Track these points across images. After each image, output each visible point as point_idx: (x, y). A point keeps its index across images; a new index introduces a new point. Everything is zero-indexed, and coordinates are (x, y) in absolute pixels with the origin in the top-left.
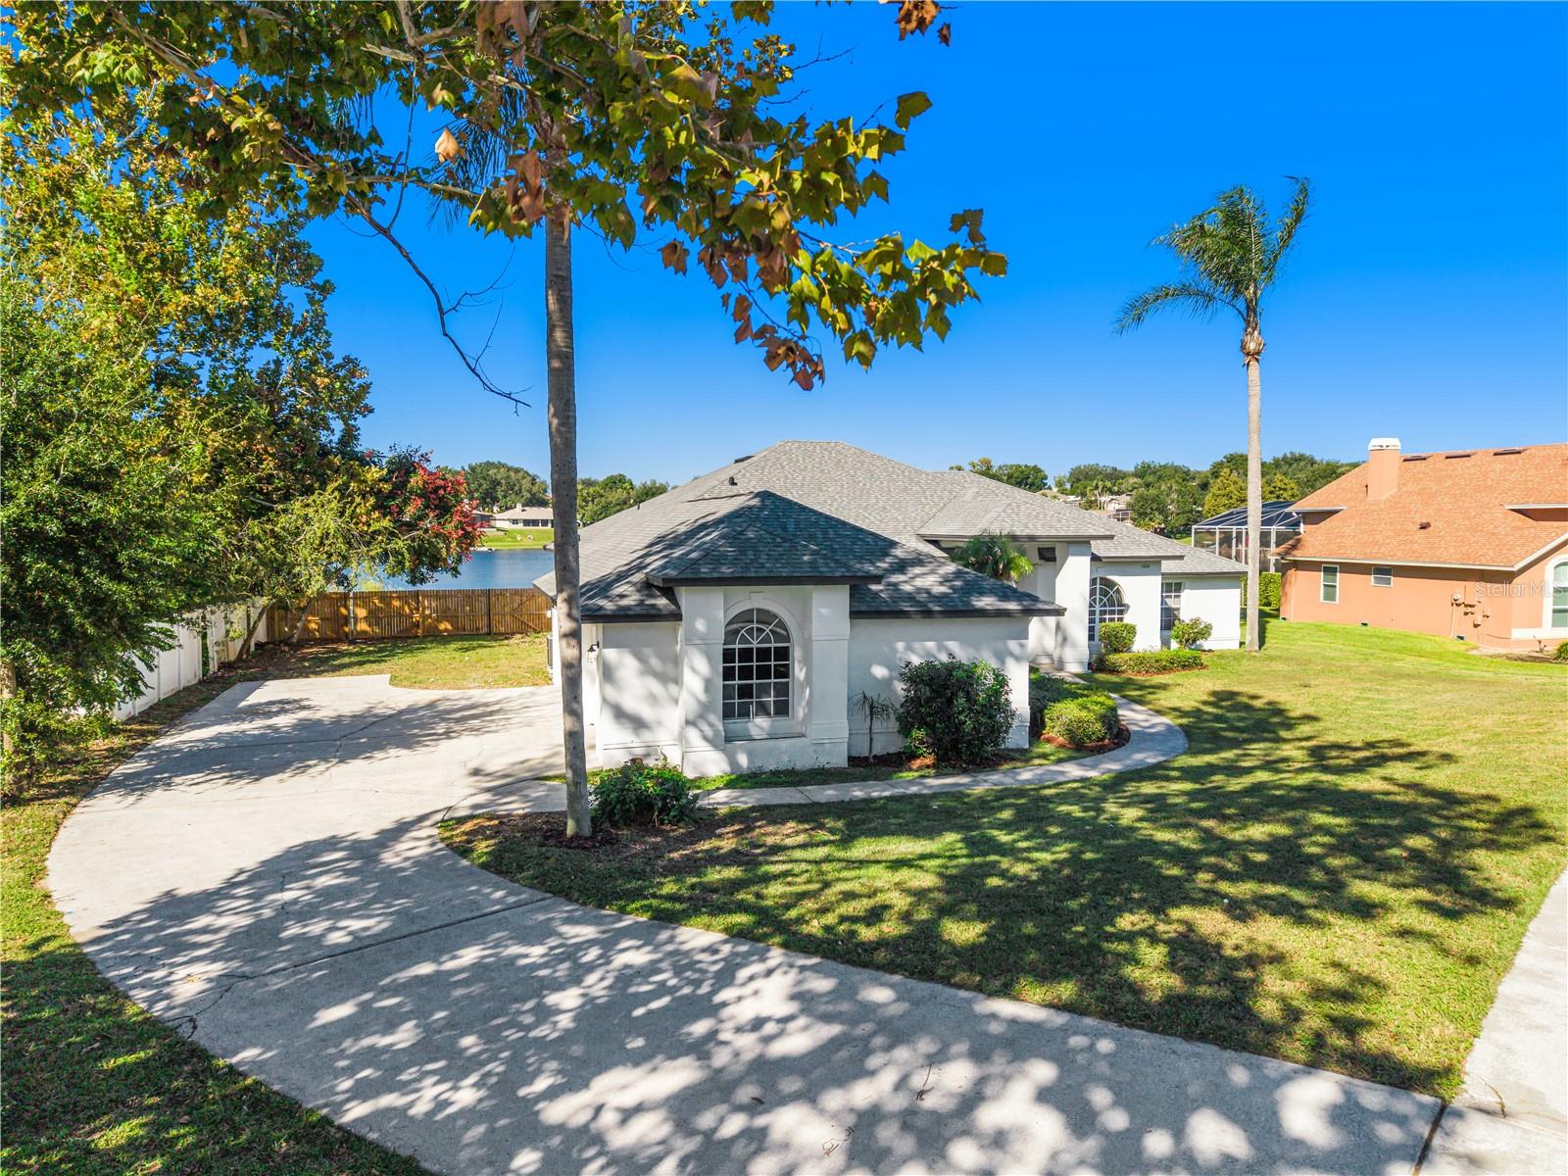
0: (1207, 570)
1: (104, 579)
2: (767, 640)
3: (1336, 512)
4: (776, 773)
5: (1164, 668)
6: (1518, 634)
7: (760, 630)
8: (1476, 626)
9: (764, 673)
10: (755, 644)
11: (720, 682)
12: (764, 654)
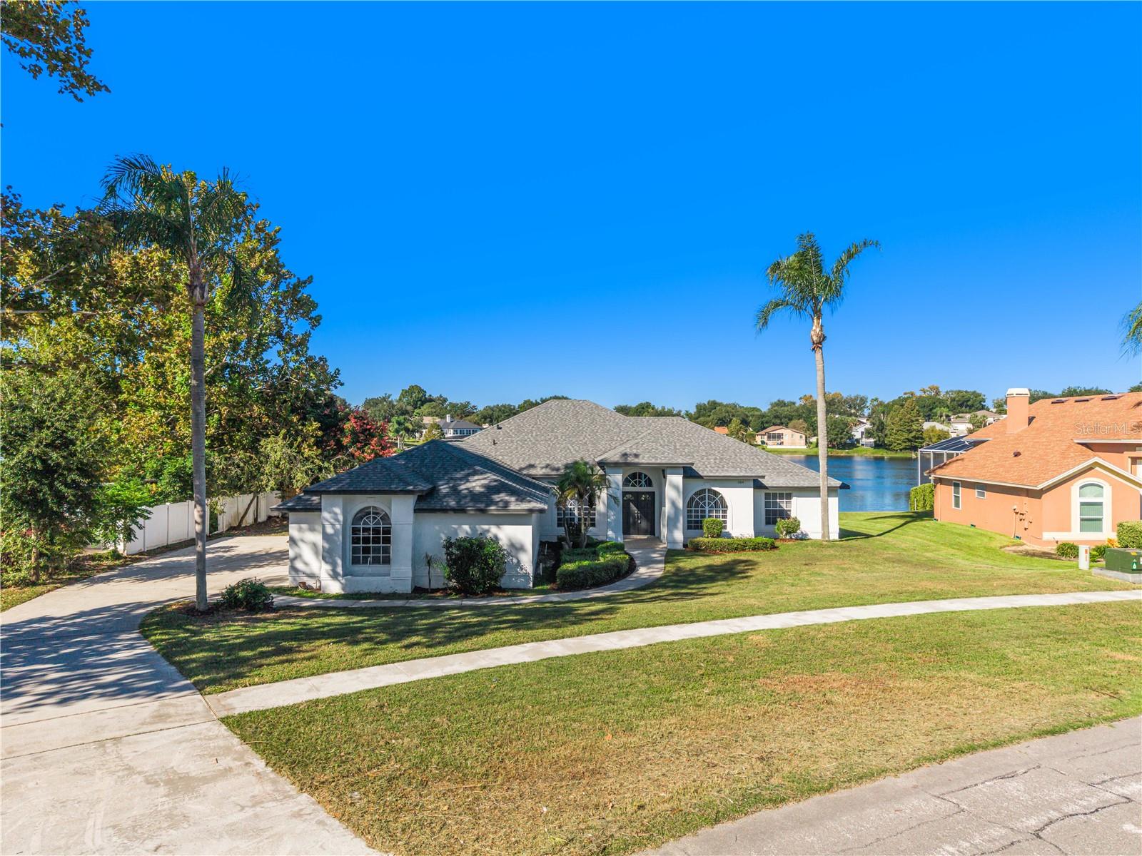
0: (806, 485)
1: (63, 487)
2: (378, 523)
3: (985, 441)
4: (376, 594)
5: (736, 549)
6: (1047, 536)
7: (374, 518)
8: (1026, 529)
9: (376, 540)
10: (371, 526)
11: (349, 546)
12: (376, 531)
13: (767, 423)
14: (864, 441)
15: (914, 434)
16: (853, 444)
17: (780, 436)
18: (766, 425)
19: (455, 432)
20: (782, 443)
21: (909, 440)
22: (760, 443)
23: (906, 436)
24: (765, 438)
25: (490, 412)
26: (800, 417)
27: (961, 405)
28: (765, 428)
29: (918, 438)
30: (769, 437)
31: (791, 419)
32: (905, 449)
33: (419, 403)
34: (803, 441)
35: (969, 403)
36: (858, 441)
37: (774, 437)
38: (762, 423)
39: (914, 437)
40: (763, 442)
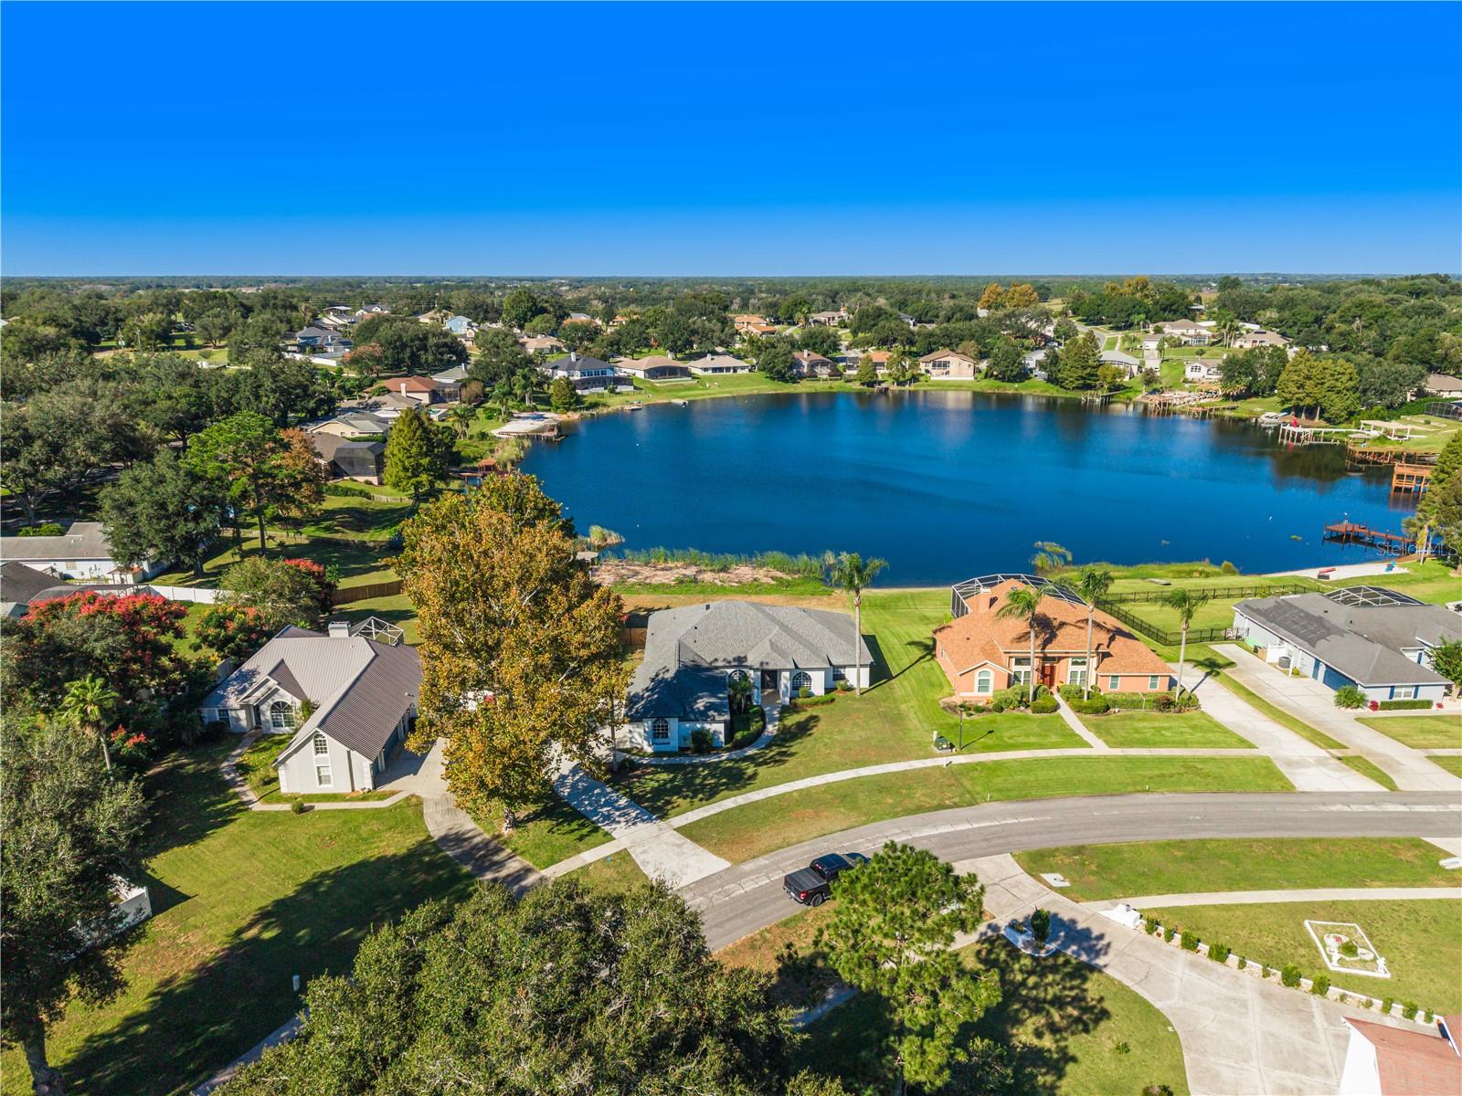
5: (814, 704)
6: (962, 694)
13: (935, 343)
14: (1037, 372)
15: (1089, 370)
16: (1024, 375)
17: (946, 365)
18: (933, 346)
19: (583, 374)
20: (947, 373)
21: (1082, 378)
22: (923, 372)
23: (1080, 373)
24: (930, 367)
25: (618, 337)
26: (972, 337)
27: (1164, 310)
28: (931, 351)
29: (1093, 375)
30: (934, 365)
31: (961, 340)
32: (1077, 388)
33: (529, 314)
34: (971, 371)
35: (1173, 307)
36: (1031, 370)
37: (939, 366)
38: (930, 343)
39: (1089, 374)
40: (927, 371)
